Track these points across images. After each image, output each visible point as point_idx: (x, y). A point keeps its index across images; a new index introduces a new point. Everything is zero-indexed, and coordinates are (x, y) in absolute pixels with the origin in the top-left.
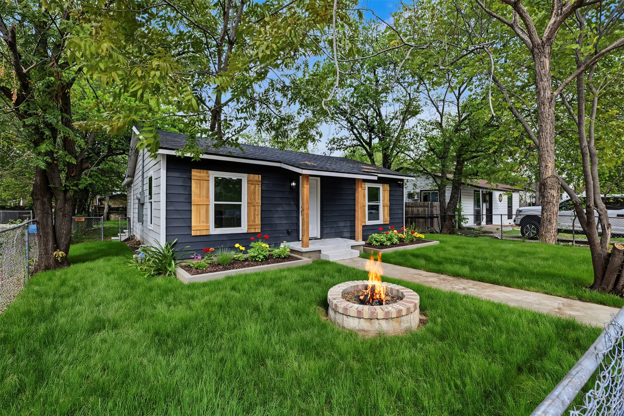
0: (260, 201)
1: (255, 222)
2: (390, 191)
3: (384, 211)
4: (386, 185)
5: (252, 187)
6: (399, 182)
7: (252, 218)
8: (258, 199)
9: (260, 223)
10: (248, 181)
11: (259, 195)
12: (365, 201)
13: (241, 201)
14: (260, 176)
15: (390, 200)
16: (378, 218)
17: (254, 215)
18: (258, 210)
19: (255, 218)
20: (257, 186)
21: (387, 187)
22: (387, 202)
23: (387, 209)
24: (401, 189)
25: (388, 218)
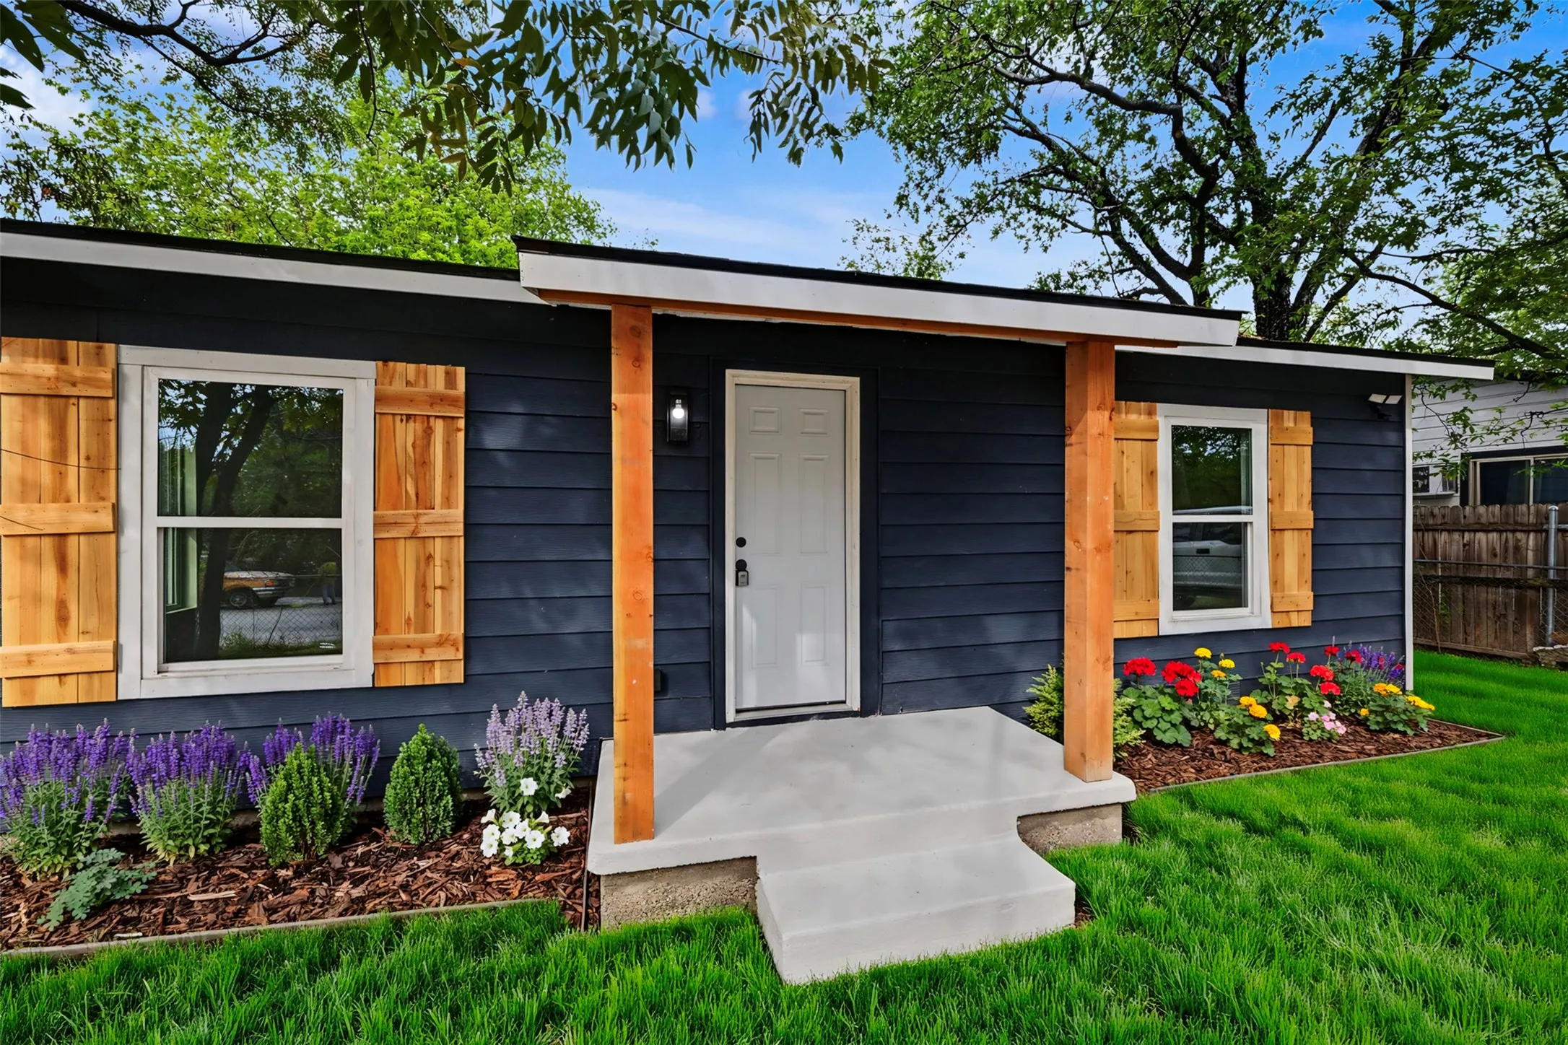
0: (459, 512)
1: (423, 626)
2: (1314, 447)
3: (1276, 555)
4: (1288, 415)
5: (406, 435)
6: (1377, 398)
7: (410, 607)
8: (448, 502)
9: (458, 631)
10: (379, 399)
11: (449, 476)
12: (1153, 503)
13: (338, 514)
14: (461, 371)
15: (1317, 497)
16: (1234, 596)
17: (422, 586)
18: (448, 563)
19: (424, 605)
20: (439, 427)
21: (1300, 426)
22: (1299, 507)
23: (1297, 550)
24: (1392, 438)
25: (1305, 597)
